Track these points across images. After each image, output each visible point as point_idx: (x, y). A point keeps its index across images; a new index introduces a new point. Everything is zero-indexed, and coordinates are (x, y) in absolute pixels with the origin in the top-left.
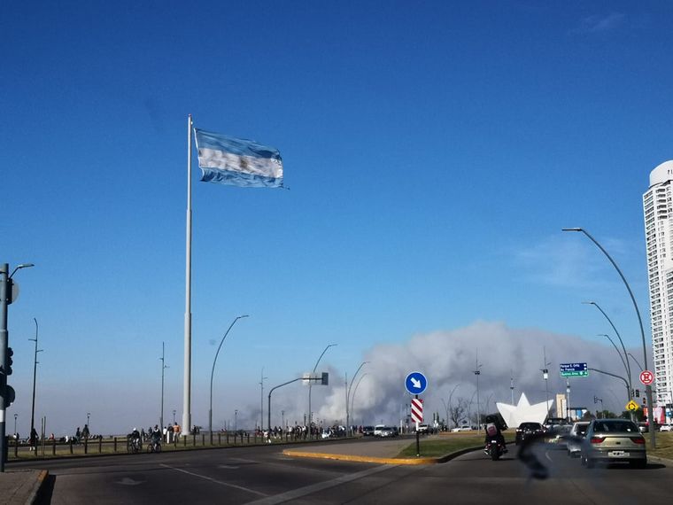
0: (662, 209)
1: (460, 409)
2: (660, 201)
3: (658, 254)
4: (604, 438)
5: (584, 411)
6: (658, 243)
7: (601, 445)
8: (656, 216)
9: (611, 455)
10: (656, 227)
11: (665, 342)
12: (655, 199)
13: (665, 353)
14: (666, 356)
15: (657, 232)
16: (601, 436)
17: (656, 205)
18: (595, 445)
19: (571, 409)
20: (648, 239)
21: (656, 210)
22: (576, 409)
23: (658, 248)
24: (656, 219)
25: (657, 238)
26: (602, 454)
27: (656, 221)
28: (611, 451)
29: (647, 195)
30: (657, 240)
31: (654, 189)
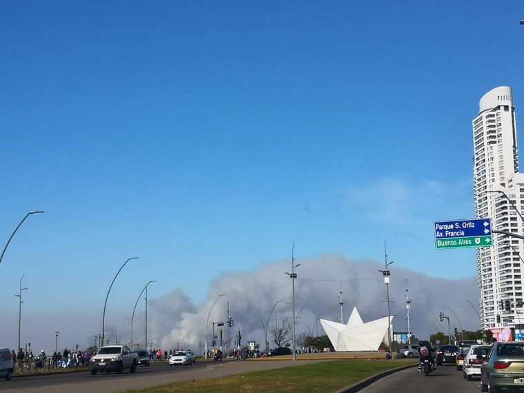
0: (491, 134)
1: (284, 331)
2: (490, 126)
3: (488, 179)
4: (510, 363)
5: (409, 336)
6: (487, 168)
7: (506, 371)
8: (486, 141)
9: (516, 382)
10: (486, 152)
11: (492, 266)
12: (485, 125)
13: (493, 277)
14: (494, 280)
15: (486, 158)
16: (507, 361)
17: (485, 130)
18: (500, 371)
19: (397, 333)
20: (477, 165)
21: (485, 136)
22: (401, 334)
23: (487, 173)
24: (486, 144)
25: (486, 163)
26: (508, 381)
27: (486, 146)
28: (518, 377)
29: (477, 121)
30: (487, 165)
31: (484, 115)
